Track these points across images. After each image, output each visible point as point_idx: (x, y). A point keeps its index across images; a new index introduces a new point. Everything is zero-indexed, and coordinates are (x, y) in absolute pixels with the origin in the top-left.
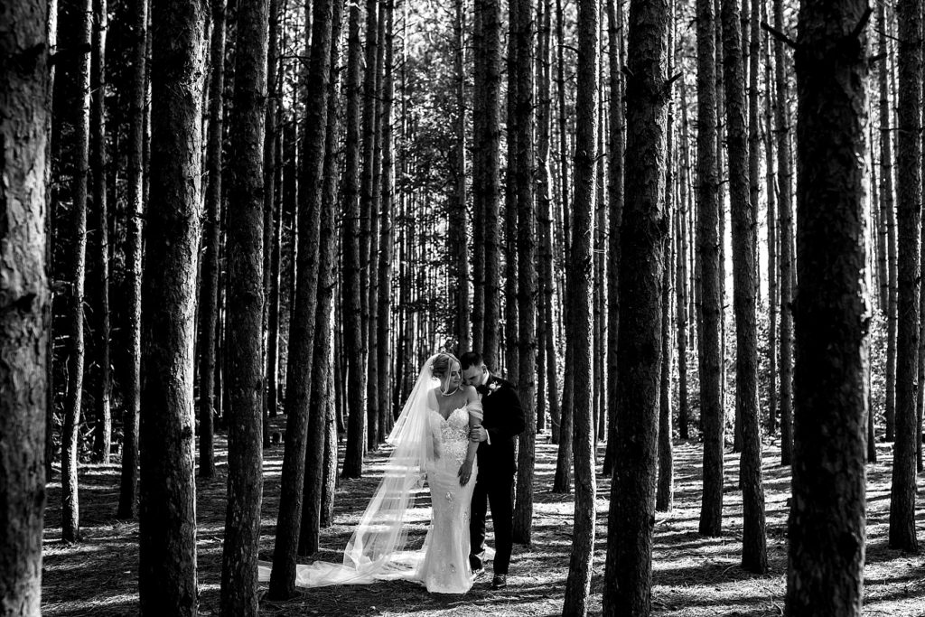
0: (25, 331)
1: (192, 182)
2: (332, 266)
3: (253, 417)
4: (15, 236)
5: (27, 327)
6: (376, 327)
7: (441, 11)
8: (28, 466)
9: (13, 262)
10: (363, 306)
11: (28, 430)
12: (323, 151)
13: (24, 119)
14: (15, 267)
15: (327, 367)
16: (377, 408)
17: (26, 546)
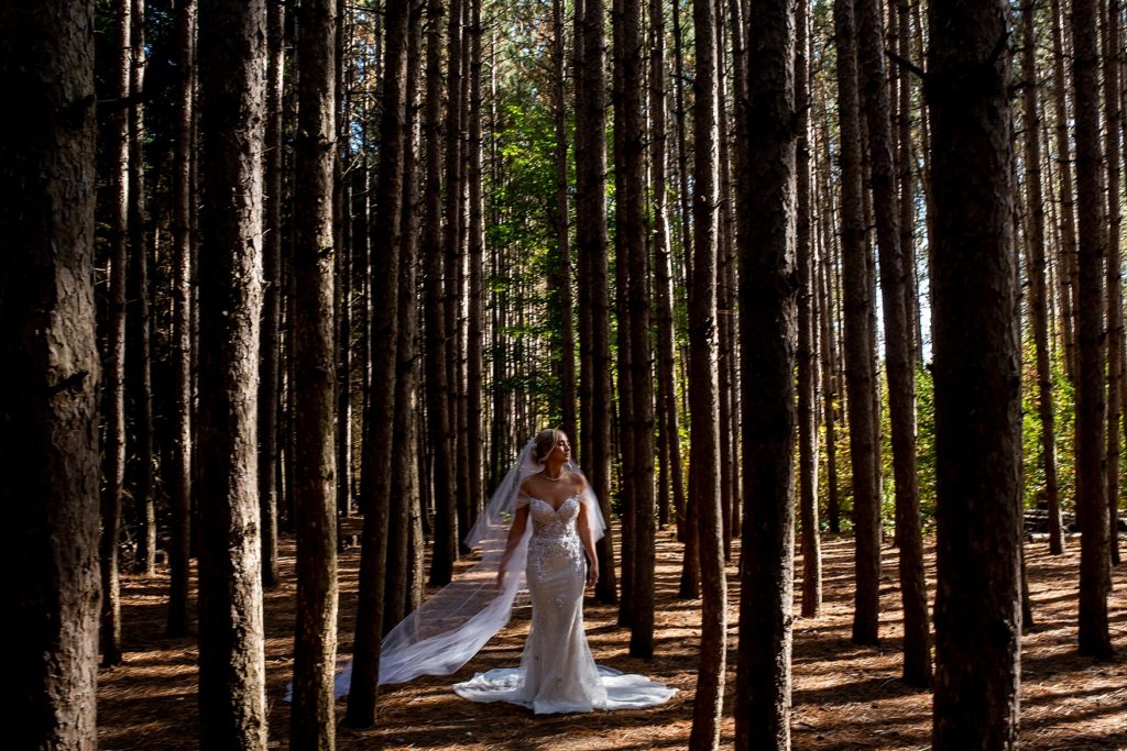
0: (76, 412)
1: (251, 243)
2: (412, 336)
3: (325, 513)
4: (64, 308)
5: (78, 408)
6: (466, 408)
7: (534, 34)
8: (82, 562)
9: (63, 337)
10: (450, 383)
11: (82, 523)
12: (399, 203)
13: (73, 179)
14: (64, 342)
15: (409, 454)
16: (469, 504)
17: (80, 651)
